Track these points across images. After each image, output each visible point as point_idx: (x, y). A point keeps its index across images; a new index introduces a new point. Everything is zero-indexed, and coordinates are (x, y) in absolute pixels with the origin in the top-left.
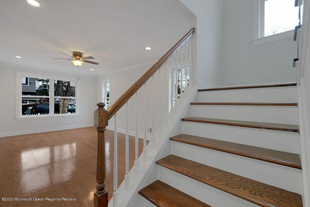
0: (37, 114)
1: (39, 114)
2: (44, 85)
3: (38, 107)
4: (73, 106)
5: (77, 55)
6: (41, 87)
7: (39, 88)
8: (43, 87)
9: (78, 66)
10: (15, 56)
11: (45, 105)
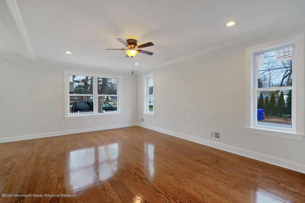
0: (77, 112)
1: (79, 111)
2: (79, 85)
3: (77, 105)
4: (106, 104)
5: (132, 43)
6: (76, 87)
7: (75, 88)
8: (78, 87)
9: (132, 57)
10: (65, 52)
11: (83, 103)
